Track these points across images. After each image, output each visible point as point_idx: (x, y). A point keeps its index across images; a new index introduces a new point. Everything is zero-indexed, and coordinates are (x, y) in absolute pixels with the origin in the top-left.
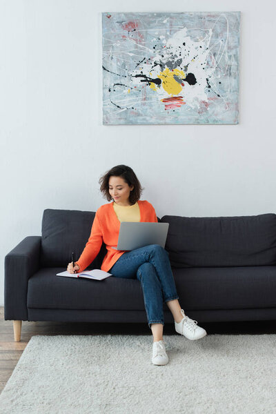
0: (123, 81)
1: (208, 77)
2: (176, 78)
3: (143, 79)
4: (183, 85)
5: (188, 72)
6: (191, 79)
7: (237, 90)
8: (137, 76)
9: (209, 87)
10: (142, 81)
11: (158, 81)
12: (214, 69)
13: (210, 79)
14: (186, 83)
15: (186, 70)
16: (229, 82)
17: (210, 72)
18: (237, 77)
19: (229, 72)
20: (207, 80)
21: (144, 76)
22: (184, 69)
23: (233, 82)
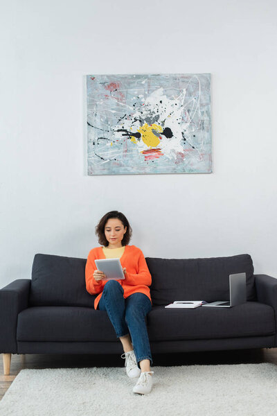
0: (106, 135)
1: (183, 131)
2: (154, 132)
3: (124, 133)
4: (161, 138)
5: (165, 127)
6: (168, 133)
7: (210, 143)
8: (118, 131)
9: (185, 140)
10: (123, 135)
11: (138, 135)
12: (188, 124)
13: (185, 133)
14: (163, 137)
15: (163, 125)
16: (202, 135)
17: (185, 126)
18: (209, 130)
19: (202, 126)
20: (183, 133)
21: (126, 131)
22: (161, 123)
23: (207, 135)
